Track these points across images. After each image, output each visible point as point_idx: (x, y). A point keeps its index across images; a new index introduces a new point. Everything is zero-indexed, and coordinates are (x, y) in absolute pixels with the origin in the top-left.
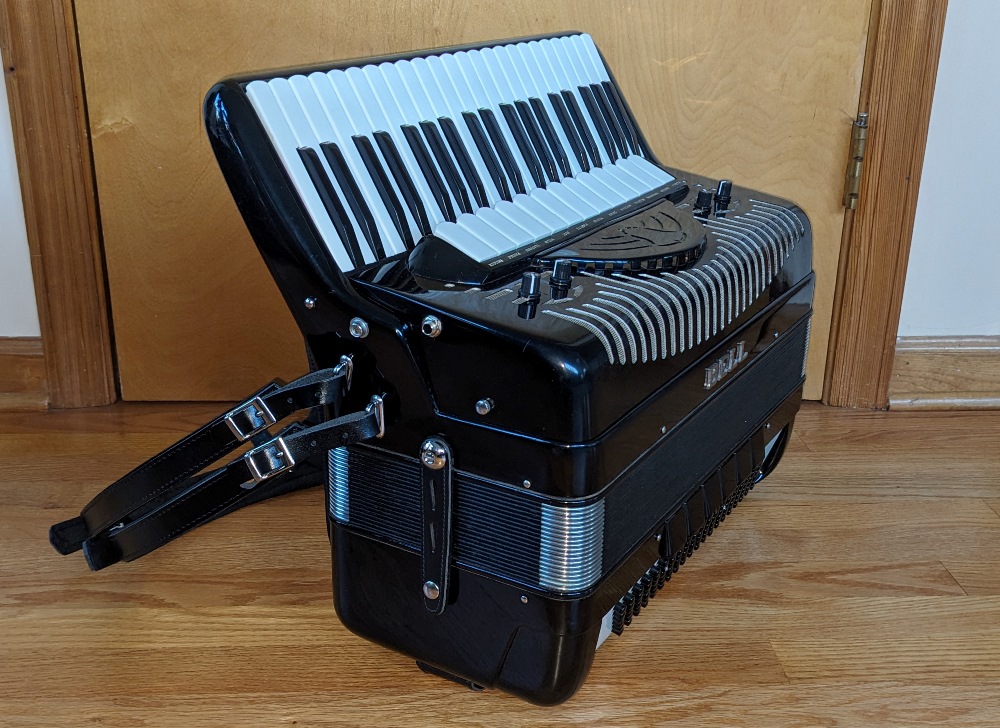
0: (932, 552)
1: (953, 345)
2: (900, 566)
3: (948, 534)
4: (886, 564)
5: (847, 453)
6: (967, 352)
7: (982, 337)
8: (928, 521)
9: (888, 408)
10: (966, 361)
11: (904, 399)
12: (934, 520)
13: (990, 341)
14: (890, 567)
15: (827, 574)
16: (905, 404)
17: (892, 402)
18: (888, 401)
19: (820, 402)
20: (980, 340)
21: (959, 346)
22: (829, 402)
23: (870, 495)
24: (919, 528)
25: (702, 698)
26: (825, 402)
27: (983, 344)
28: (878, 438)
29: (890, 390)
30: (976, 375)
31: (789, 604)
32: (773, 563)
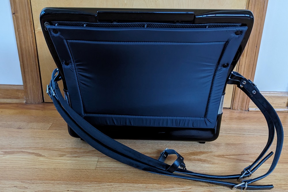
0: (256, 151)
1: (268, 94)
2: (247, 154)
3: (261, 146)
4: (242, 153)
5: (235, 122)
6: (271, 96)
7: (276, 92)
8: (256, 142)
9: (249, 111)
10: (271, 98)
11: (253, 108)
12: (258, 142)
13: (279, 93)
14: (244, 154)
15: (225, 155)
16: (253, 110)
17: (250, 109)
18: (249, 109)
19: (230, 108)
20: (276, 93)
21: (270, 94)
22: (232, 108)
23: (240, 134)
24: (253, 144)
25: (183, 189)
26: (231, 108)
27: (277, 94)
28: (244, 118)
29: (249, 106)
30: (274, 102)
31: (213, 163)
32: (210, 152)
